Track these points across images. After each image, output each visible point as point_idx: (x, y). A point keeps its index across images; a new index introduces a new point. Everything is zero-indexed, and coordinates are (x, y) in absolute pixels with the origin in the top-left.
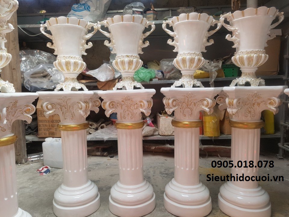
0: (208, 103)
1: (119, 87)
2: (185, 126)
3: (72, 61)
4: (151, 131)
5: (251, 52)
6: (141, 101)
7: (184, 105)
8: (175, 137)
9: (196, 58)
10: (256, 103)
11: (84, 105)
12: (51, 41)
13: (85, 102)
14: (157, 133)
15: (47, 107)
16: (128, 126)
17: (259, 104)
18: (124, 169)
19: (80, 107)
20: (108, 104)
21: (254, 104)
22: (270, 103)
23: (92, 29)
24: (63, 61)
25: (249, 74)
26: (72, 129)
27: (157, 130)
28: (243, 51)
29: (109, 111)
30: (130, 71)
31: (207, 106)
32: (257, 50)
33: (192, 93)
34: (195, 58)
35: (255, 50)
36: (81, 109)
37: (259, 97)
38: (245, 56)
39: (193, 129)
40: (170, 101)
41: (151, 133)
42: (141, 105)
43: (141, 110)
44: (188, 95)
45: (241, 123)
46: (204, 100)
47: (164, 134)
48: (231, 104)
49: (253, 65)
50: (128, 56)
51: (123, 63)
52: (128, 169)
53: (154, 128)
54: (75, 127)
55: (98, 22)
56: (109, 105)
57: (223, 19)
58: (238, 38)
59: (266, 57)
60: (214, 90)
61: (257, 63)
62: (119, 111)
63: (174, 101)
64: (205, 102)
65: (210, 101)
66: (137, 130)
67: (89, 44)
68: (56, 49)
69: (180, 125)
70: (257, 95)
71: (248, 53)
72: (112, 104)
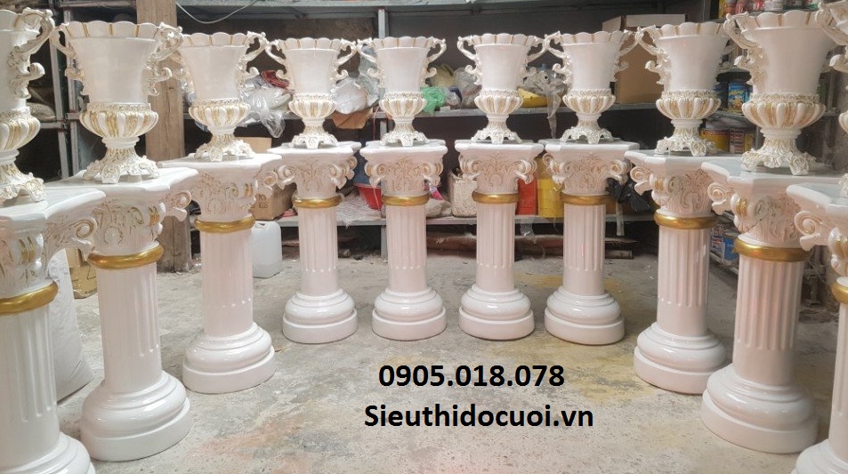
0: (524, 168)
1: (391, 141)
2: (493, 201)
3: (320, 102)
4: (437, 207)
5: (588, 93)
6: (425, 165)
7: (491, 169)
8: (478, 219)
9: (509, 98)
10: (595, 169)
11: (339, 170)
12: (283, 68)
13: (341, 165)
14: (448, 212)
15: (284, 173)
16: (404, 201)
17: (599, 169)
18: (397, 268)
19: (334, 173)
20: (375, 168)
21: (592, 169)
22: (614, 169)
23: (349, 50)
24: (307, 102)
25: (587, 124)
26: (317, 206)
27: (449, 207)
28: (577, 90)
29: (376, 178)
30: (407, 115)
31: (523, 172)
32: (596, 90)
33: (502, 152)
34: (505, 100)
35: (592, 90)
36: (335, 175)
37: (598, 159)
38: (579, 99)
39: (505, 205)
40: (470, 164)
41: (437, 212)
42: (425, 170)
43: (426, 177)
44: (496, 154)
45: (575, 197)
46: (520, 162)
47: (462, 214)
48: (556, 169)
49: (591, 111)
50: (404, 95)
51: (397, 104)
52: (404, 268)
53: (443, 201)
54: (321, 203)
55: (359, 41)
56: (378, 169)
57: (549, 41)
58: (571, 70)
59: (610, 99)
60: (533, 149)
61: (596, 109)
62: (390, 179)
63: (475, 163)
64: (521, 166)
65: (527, 164)
66: (418, 208)
67: (343, 73)
68: (292, 82)
69: (484, 199)
70: (594, 156)
71: (583, 94)
72: (381, 169)
